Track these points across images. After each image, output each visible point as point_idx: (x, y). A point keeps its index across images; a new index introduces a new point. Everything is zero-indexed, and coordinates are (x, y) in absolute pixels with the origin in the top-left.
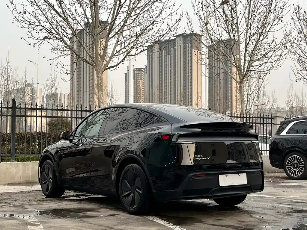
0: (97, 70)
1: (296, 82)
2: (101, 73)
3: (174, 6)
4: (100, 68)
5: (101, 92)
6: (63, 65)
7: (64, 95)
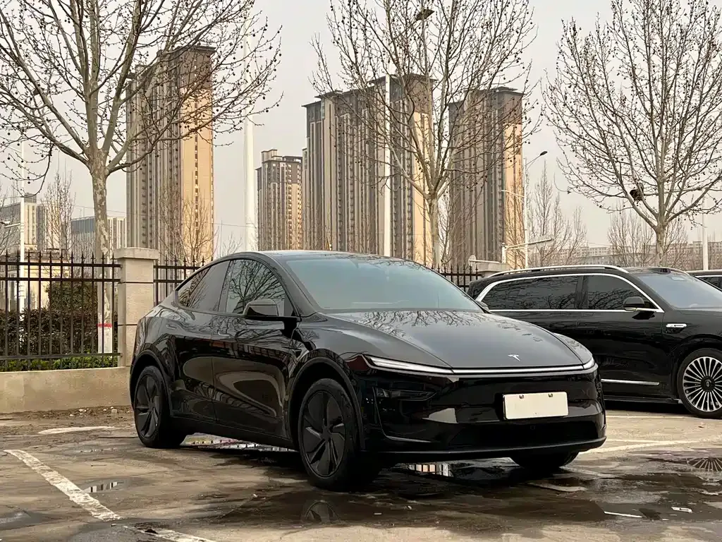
0: (94, 171)
1: (569, 192)
2: (101, 177)
3: (265, 30)
4: (99, 168)
5: (103, 222)
6: (22, 162)
7: (115, 221)
